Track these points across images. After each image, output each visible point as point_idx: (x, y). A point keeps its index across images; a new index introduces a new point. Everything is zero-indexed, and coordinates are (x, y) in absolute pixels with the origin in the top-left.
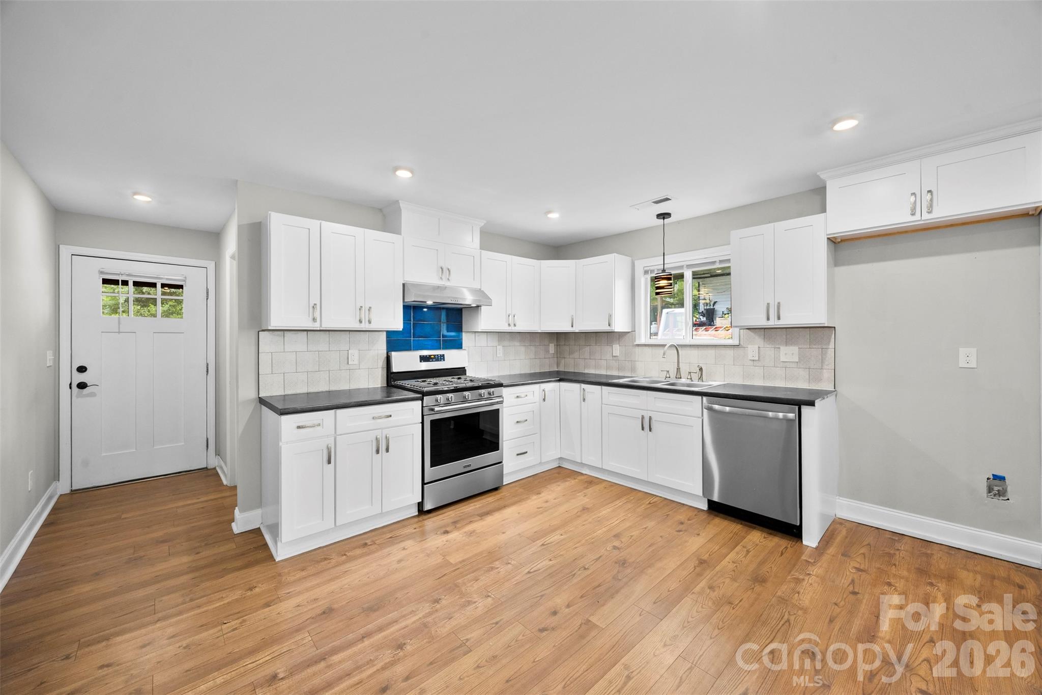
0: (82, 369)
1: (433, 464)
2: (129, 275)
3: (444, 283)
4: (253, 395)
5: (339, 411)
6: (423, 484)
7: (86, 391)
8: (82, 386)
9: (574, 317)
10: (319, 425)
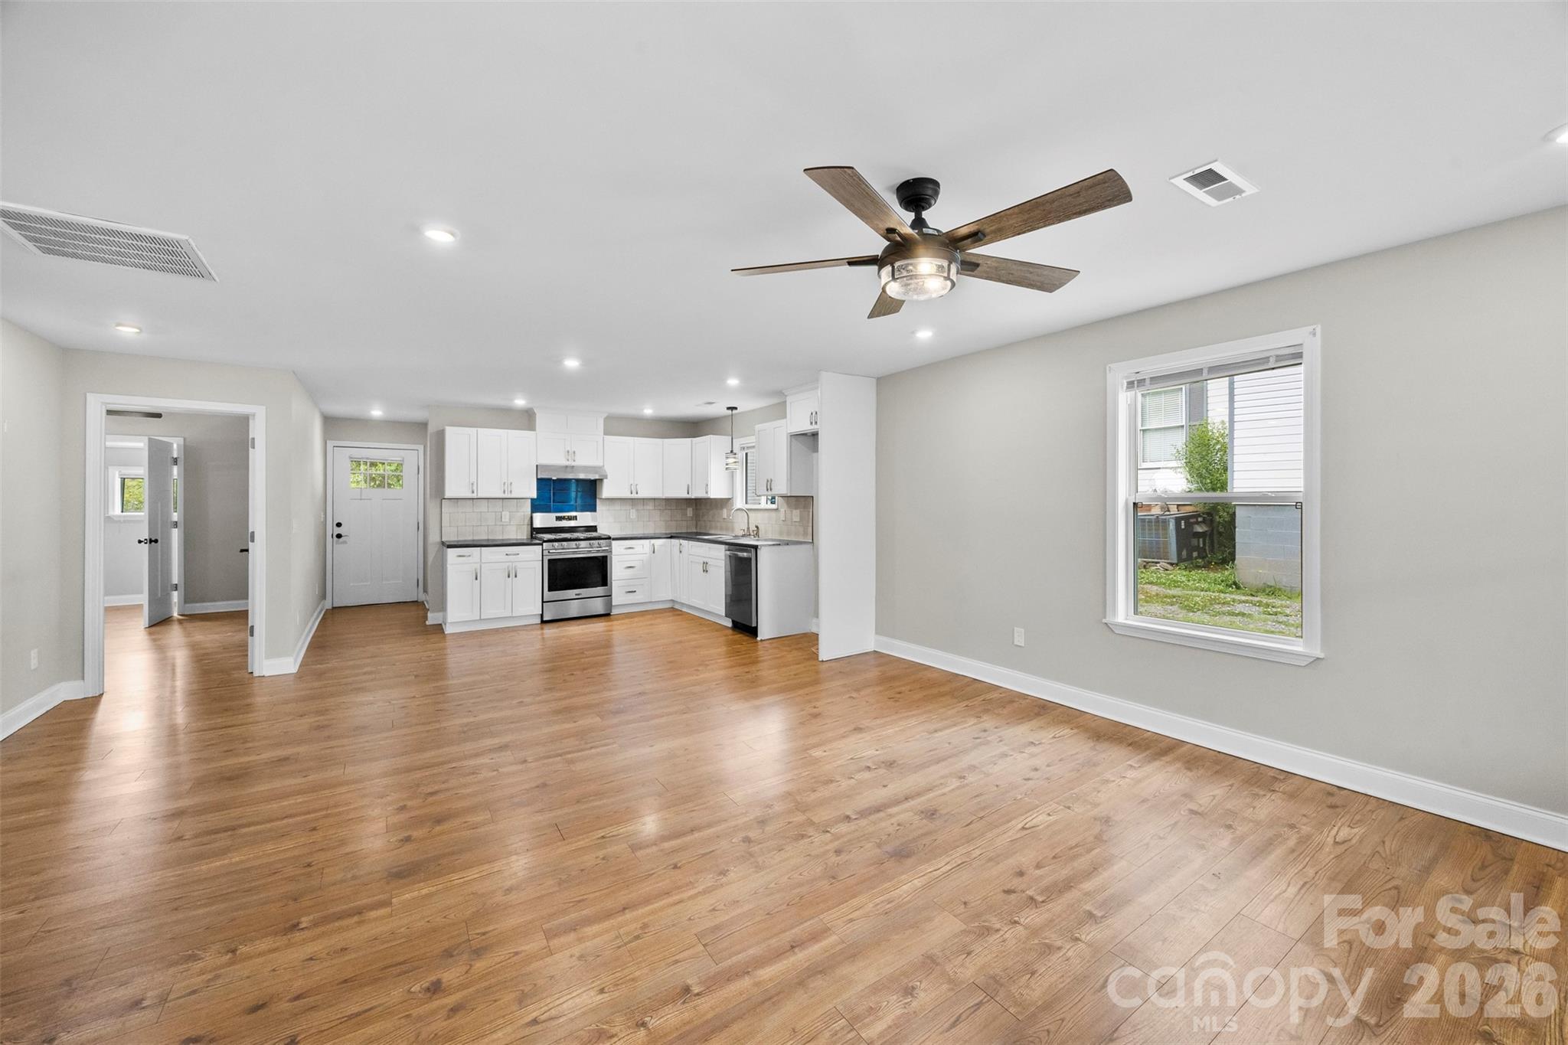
0: (339, 525)
1: (549, 590)
2: (367, 458)
3: (570, 463)
4: (438, 540)
5: (483, 548)
6: (543, 602)
7: (341, 540)
8: (339, 536)
9: (690, 487)
10: (470, 556)
